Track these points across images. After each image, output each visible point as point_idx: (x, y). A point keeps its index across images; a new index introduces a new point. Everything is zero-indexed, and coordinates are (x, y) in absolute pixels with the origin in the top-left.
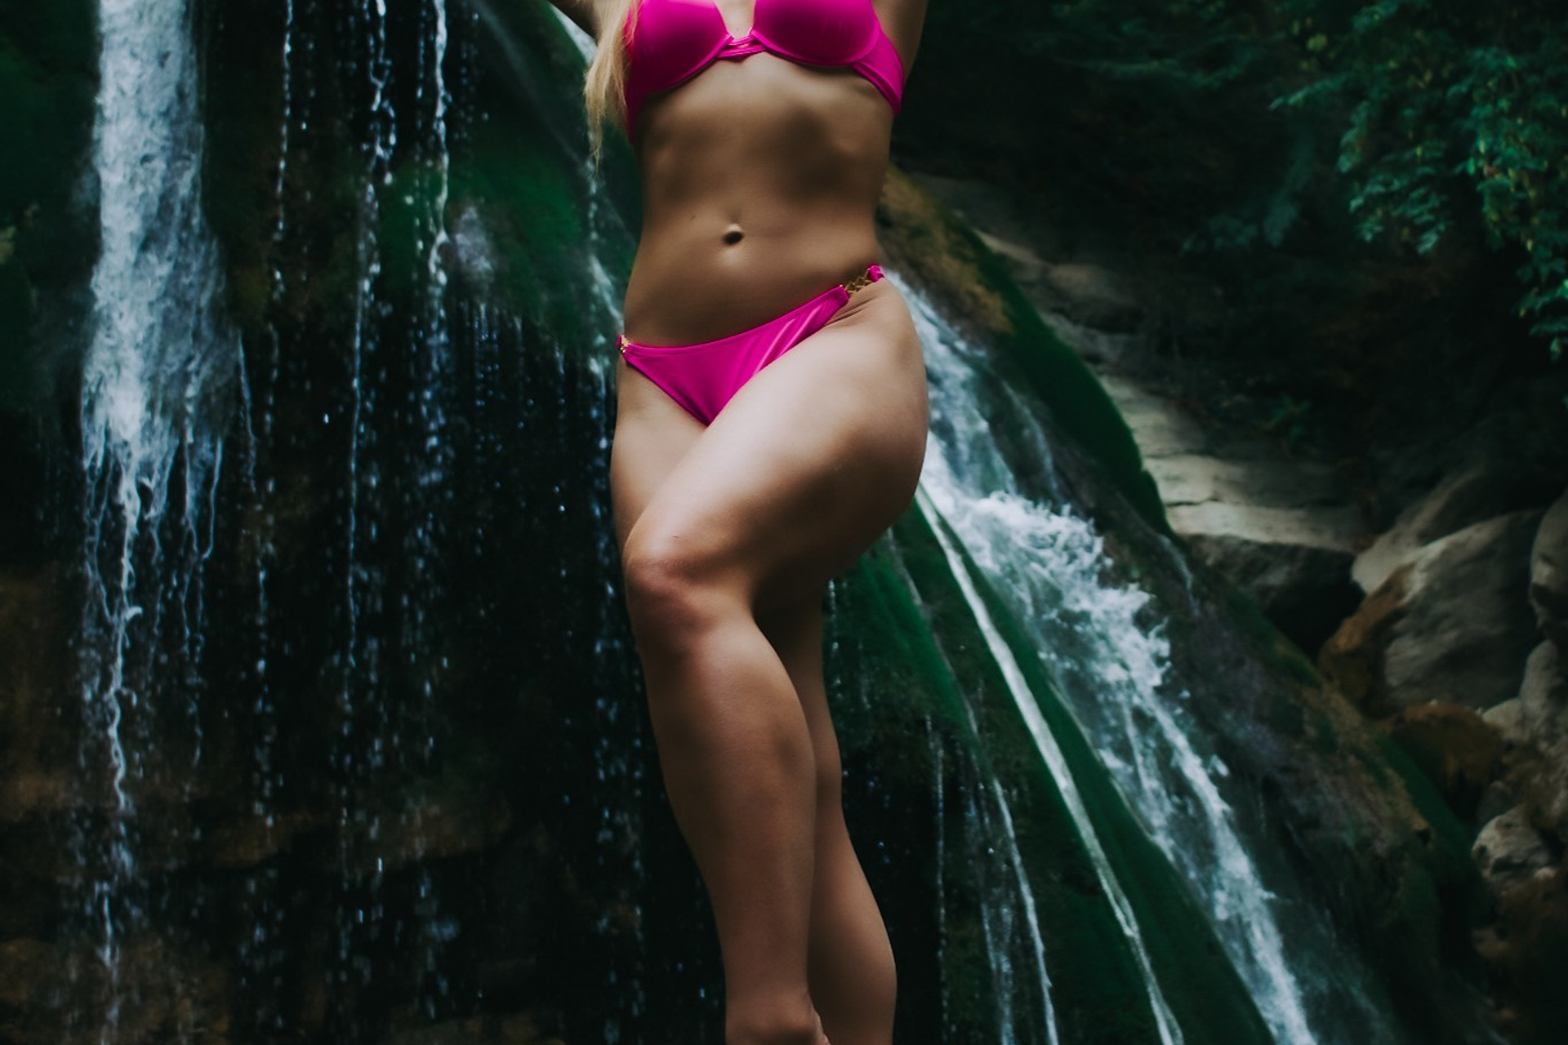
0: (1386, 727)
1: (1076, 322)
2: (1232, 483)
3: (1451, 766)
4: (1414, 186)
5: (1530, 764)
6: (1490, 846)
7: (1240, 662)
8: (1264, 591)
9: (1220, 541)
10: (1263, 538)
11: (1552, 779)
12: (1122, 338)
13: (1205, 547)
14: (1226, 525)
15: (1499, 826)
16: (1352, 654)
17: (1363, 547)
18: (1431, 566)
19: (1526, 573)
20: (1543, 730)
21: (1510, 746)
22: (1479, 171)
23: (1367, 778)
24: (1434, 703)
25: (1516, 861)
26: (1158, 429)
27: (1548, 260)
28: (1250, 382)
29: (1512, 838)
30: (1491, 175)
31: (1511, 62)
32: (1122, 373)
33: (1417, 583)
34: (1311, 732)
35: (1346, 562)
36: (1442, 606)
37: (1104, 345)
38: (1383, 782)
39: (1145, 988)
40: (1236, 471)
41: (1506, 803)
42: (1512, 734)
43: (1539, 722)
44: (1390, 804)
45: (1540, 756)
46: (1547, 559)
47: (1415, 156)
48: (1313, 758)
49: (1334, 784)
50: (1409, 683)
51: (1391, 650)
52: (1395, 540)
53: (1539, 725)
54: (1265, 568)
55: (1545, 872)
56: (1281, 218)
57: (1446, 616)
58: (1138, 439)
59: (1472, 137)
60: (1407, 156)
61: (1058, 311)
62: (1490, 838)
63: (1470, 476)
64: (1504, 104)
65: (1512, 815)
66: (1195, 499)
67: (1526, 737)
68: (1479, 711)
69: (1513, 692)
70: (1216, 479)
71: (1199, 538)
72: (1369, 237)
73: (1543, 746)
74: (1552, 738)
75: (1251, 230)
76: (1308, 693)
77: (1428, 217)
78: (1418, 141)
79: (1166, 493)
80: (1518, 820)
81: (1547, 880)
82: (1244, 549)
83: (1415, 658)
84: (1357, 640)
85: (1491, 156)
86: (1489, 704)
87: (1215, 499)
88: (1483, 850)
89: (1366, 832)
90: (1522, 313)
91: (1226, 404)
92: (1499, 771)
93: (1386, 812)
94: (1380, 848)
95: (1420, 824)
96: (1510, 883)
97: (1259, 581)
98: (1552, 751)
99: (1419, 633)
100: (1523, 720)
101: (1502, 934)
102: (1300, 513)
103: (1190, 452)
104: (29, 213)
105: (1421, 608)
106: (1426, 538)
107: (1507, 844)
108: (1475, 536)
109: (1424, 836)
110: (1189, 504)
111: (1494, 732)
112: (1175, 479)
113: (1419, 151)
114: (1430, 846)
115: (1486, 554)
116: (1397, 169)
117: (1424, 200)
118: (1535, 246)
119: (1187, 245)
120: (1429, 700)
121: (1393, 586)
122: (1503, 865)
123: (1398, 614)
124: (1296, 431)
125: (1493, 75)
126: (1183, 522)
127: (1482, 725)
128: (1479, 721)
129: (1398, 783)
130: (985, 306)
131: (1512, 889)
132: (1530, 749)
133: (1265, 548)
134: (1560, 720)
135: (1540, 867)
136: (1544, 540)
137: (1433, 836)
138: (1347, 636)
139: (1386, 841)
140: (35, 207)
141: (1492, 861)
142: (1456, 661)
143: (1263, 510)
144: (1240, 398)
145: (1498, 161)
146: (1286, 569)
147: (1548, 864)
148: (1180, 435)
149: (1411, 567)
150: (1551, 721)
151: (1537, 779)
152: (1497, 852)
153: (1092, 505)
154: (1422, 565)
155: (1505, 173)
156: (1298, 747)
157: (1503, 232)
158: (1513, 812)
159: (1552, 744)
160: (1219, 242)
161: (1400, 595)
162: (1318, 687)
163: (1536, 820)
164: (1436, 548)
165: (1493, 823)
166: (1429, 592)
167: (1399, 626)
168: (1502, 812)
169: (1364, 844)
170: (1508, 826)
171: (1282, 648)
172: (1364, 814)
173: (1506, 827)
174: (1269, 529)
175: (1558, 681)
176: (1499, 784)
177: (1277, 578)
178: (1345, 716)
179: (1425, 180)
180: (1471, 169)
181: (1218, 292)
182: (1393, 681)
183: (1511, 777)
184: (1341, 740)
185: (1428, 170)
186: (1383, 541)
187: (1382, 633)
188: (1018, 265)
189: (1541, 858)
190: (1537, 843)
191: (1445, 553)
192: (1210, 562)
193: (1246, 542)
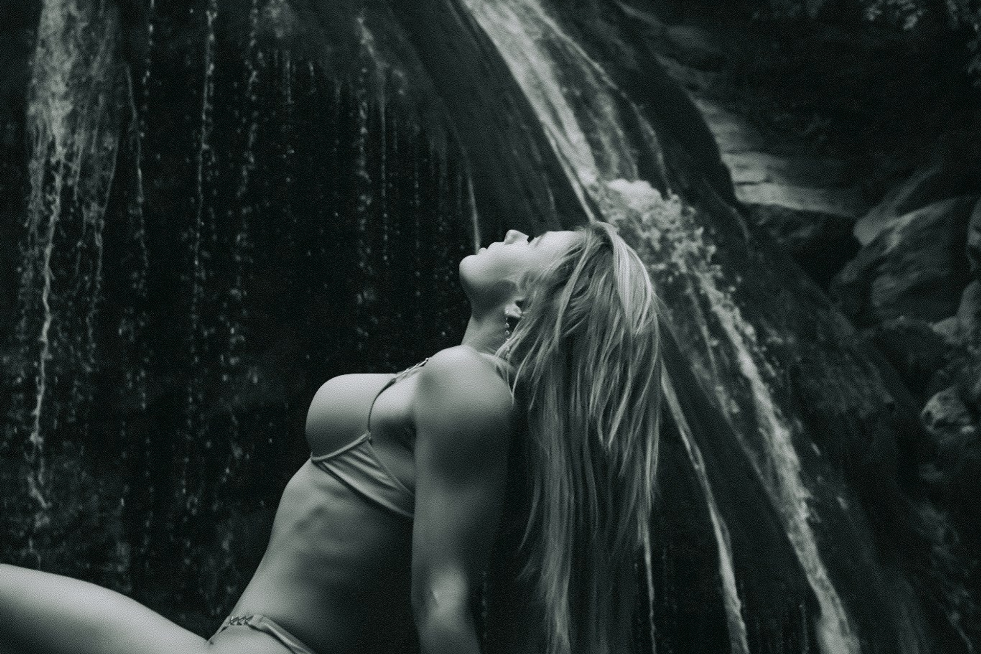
0: (870, 333)
1: (682, 64)
2: (779, 171)
3: (911, 358)
5: (962, 360)
6: (934, 411)
7: (778, 291)
8: (798, 241)
9: (770, 208)
10: (797, 206)
11: (975, 370)
12: (712, 74)
13: (760, 212)
14: (774, 198)
15: (940, 399)
16: (851, 285)
17: (862, 215)
18: (904, 230)
19: (964, 237)
20: (971, 339)
21: (949, 347)
23: (855, 368)
24: (902, 318)
25: (951, 421)
26: (732, 134)
28: (794, 105)
29: (948, 407)
32: (710, 97)
33: (894, 241)
34: (822, 338)
35: (850, 224)
36: (910, 256)
37: (700, 78)
38: (866, 372)
39: (706, 505)
40: (782, 163)
41: (945, 384)
42: (951, 340)
43: (969, 333)
44: (871, 386)
45: (968, 355)
48: (822, 354)
49: (835, 371)
50: (886, 305)
51: (876, 283)
52: (882, 211)
54: (797, 226)
55: (967, 429)
57: (912, 262)
58: (719, 140)
61: (670, 56)
62: (934, 406)
63: (931, 172)
65: (949, 392)
66: (755, 181)
67: (960, 342)
68: (931, 324)
69: (953, 312)
70: (769, 168)
71: (756, 206)
72: (872, 18)
73: (970, 348)
74: (976, 343)
75: (798, 7)
76: (821, 313)
77: (911, 6)
79: (736, 176)
80: (952, 395)
81: (969, 434)
82: (785, 214)
83: (892, 289)
84: (854, 276)
86: (937, 320)
87: (768, 181)
88: (929, 414)
89: (854, 404)
90: (970, 71)
91: (777, 119)
92: (942, 363)
93: (867, 391)
94: (862, 414)
95: (888, 399)
96: (945, 435)
97: (794, 235)
98: (976, 352)
99: (894, 273)
100: (959, 332)
101: (939, 468)
102: (822, 191)
103: (753, 150)
105: (896, 256)
106: (902, 211)
107: (944, 410)
108: (933, 211)
109: (891, 407)
110: (751, 183)
111: (941, 338)
112: (742, 168)
114: (895, 414)
115: (940, 223)
119: (756, 16)
120: (898, 316)
121: (879, 242)
122: (941, 424)
123: (881, 261)
124: (822, 138)
126: (747, 195)
127: (932, 333)
128: (930, 330)
129: (876, 373)
130: (623, 53)
131: (947, 439)
132: (962, 350)
133: (799, 213)
135: (964, 425)
136: (977, 217)
137: (897, 406)
138: (848, 274)
139: (867, 409)
141: (934, 421)
142: (917, 291)
143: (798, 189)
144: (787, 115)
146: (811, 227)
147: (971, 424)
148: (747, 138)
149: (891, 230)
150: (976, 333)
151: (965, 370)
152: (938, 415)
153: (686, 186)
154: (898, 229)
156: (813, 347)
157: (960, 18)
158: (949, 390)
159: (976, 347)
160: (776, 15)
161: (884, 248)
162: (828, 309)
163: (964, 396)
164: (908, 218)
165: (936, 397)
166: (902, 247)
167: (882, 268)
168: (942, 389)
169: (853, 411)
170: (946, 399)
171: (805, 283)
172: (853, 391)
173: (944, 400)
174: (801, 201)
176: (941, 372)
177: (805, 233)
178: (845, 328)
181: (775, 46)
182: (877, 303)
183: (949, 367)
184: (840, 343)
186: (874, 212)
187: (870, 273)
188: (647, 25)
189: (966, 420)
190: (962, 409)
191: (914, 222)
192: (762, 222)
193: (787, 210)
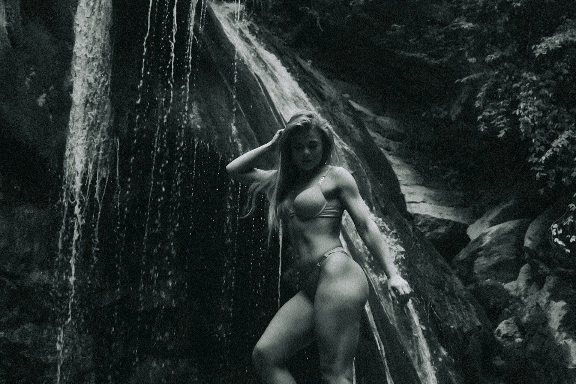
0: (471, 287)
1: (383, 136)
2: (430, 196)
3: (492, 302)
4: (499, 114)
5: (518, 304)
6: (502, 330)
8: (437, 234)
9: (424, 216)
10: (439, 217)
11: (524, 310)
12: (398, 143)
13: (419, 218)
14: (427, 211)
15: (505, 323)
16: (463, 261)
17: (472, 223)
18: (493, 234)
19: (523, 242)
20: (523, 293)
21: (512, 297)
22: (520, 114)
23: (463, 307)
24: (489, 280)
25: (509, 335)
26: (407, 175)
27: (539, 146)
28: (440, 162)
29: (509, 328)
30: (524, 116)
31: (534, 78)
32: (397, 155)
33: (487, 240)
34: (447, 289)
35: (466, 227)
36: (495, 248)
37: (392, 145)
38: (468, 308)
40: (432, 192)
41: (509, 316)
42: (513, 293)
44: (470, 316)
45: (521, 302)
46: (530, 239)
47: (500, 104)
49: (452, 308)
50: (481, 272)
51: (476, 261)
52: (482, 222)
53: (522, 291)
54: (438, 227)
55: (519, 340)
56: (456, 110)
57: (496, 251)
58: (399, 178)
59: (519, 102)
60: (498, 104)
61: (378, 132)
62: (502, 327)
63: (509, 204)
64: (530, 92)
65: (510, 320)
66: (418, 201)
67: (517, 295)
68: (503, 284)
69: (515, 279)
70: (425, 194)
71: (417, 215)
72: (482, 130)
73: (523, 298)
74: (526, 296)
75: (445, 113)
76: (447, 277)
77: (502, 125)
78: (502, 99)
79: (408, 198)
80: (512, 322)
81: (519, 342)
82: (432, 220)
83: (484, 264)
84: (466, 256)
85: (525, 109)
86: (506, 282)
87: (424, 202)
88: (499, 330)
89: (461, 325)
90: (529, 162)
91: (431, 168)
92: (507, 305)
93: (468, 319)
94: (465, 330)
95: (479, 323)
96: (507, 342)
97: (435, 231)
98: (525, 300)
99: (486, 256)
100: (517, 289)
101: (503, 359)
102: (452, 209)
103: (417, 184)
104: (50, 89)
105: (487, 248)
106: (492, 224)
107: (507, 329)
108: (508, 225)
109: (479, 327)
110: (415, 203)
111: (508, 291)
112: (411, 194)
113: (502, 103)
114: (481, 331)
115: (511, 232)
116: (494, 107)
117: (501, 119)
118: (535, 141)
120: (486, 279)
121: (479, 240)
122: (505, 336)
123: (480, 249)
124: (454, 180)
125: (528, 82)
126: (412, 209)
127: (503, 289)
128: (503, 287)
129: (473, 309)
130: (354, 132)
131: (508, 344)
132: (518, 299)
133: (439, 220)
134: (529, 290)
135: (518, 338)
136: (530, 232)
137: (482, 328)
138: (462, 255)
139: (467, 328)
140: (52, 87)
141: (502, 335)
142: (497, 267)
143: (440, 207)
144: (436, 167)
145: (526, 112)
146: (445, 228)
147: (521, 337)
148: (415, 178)
149: (486, 234)
150: (526, 290)
151: (519, 309)
152: (504, 332)
154: (489, 234)
155: (528, 116)
156: (442, 294)
157: (526, 135)
158: (510, 319)
159: (526, 298)
160: (434, 115)
161: (482, 243)
162: (451, 274)
163: (518, 322)
164: (495, 228)
165: (503, 322)
166: (491, 243)
167: (480, 253)
168: (507, 319)
169: (460, 329)
170: (509, 323)
171: (440, 260)
172: (461, 319)
173: (507, 324)
174: (441, 214)
175: (530, 278)
176: (507, 309)
177: (442, 230)
178: (459, 285)
179: (502, 113)
180: (518, 113)
181: (432, 130)
182: (476, 271)
183: (511, 307)
184: (456, 293)
185: (504, 110)
186: (478, 222)
187: (474, 255)
188: (366, 115)
189: (518, 335)
190: (517, 330)
191: (497, 231)
192: (419, 223)
193: (433, 218)
